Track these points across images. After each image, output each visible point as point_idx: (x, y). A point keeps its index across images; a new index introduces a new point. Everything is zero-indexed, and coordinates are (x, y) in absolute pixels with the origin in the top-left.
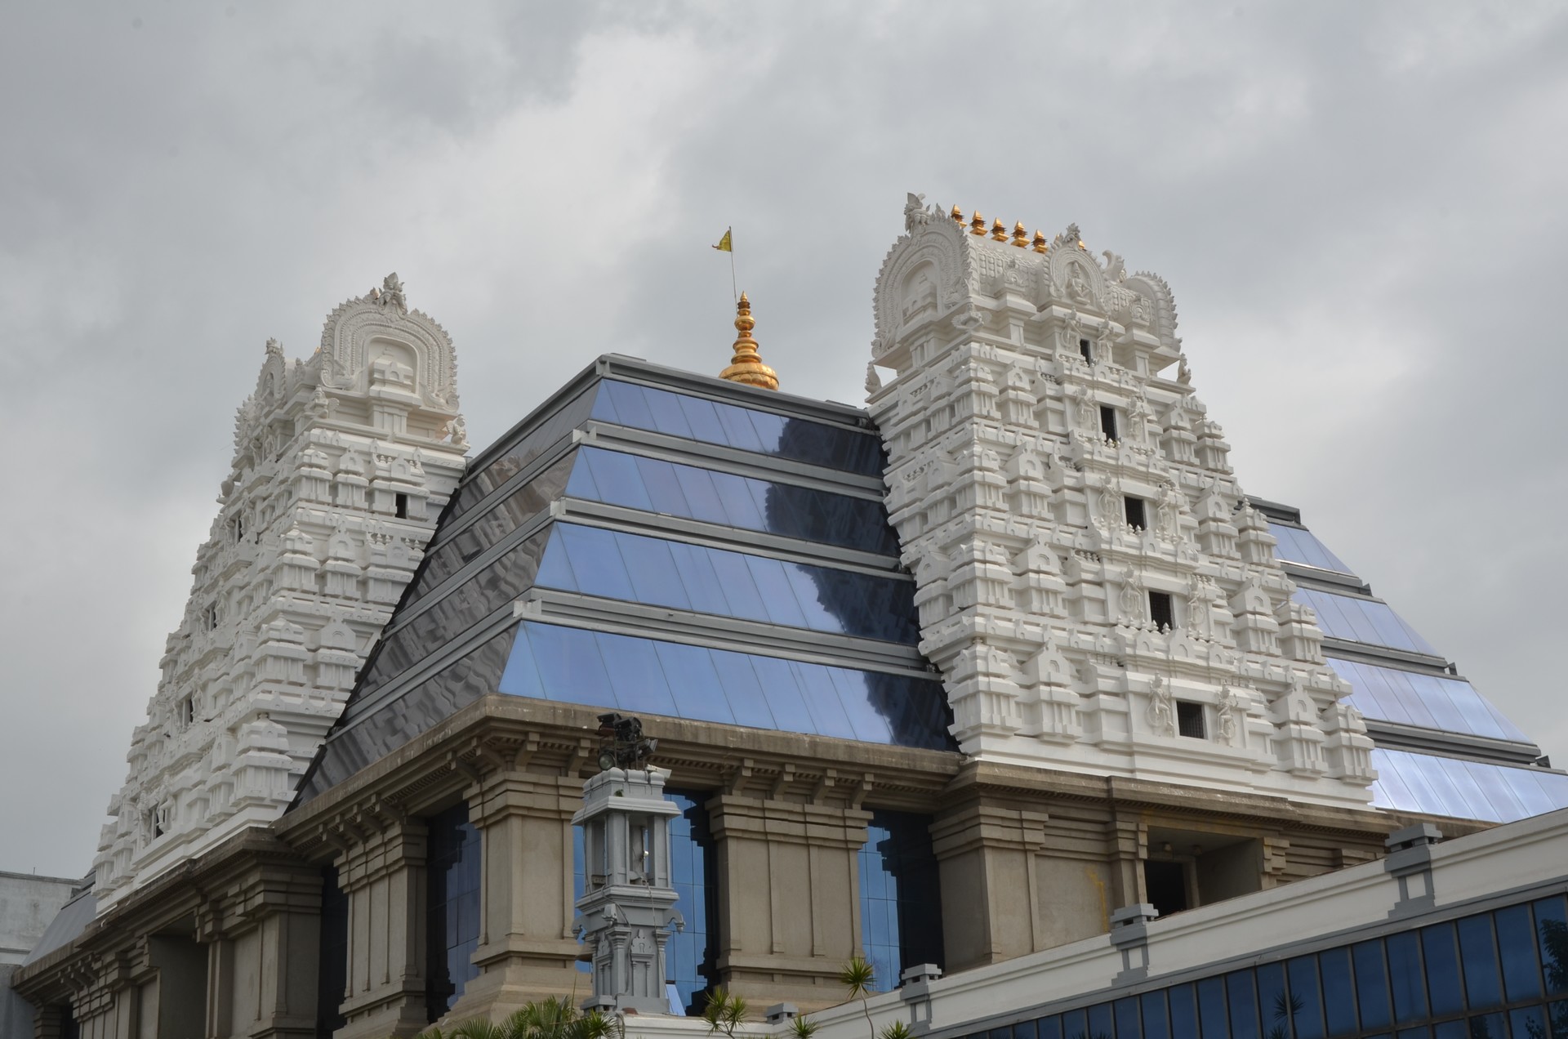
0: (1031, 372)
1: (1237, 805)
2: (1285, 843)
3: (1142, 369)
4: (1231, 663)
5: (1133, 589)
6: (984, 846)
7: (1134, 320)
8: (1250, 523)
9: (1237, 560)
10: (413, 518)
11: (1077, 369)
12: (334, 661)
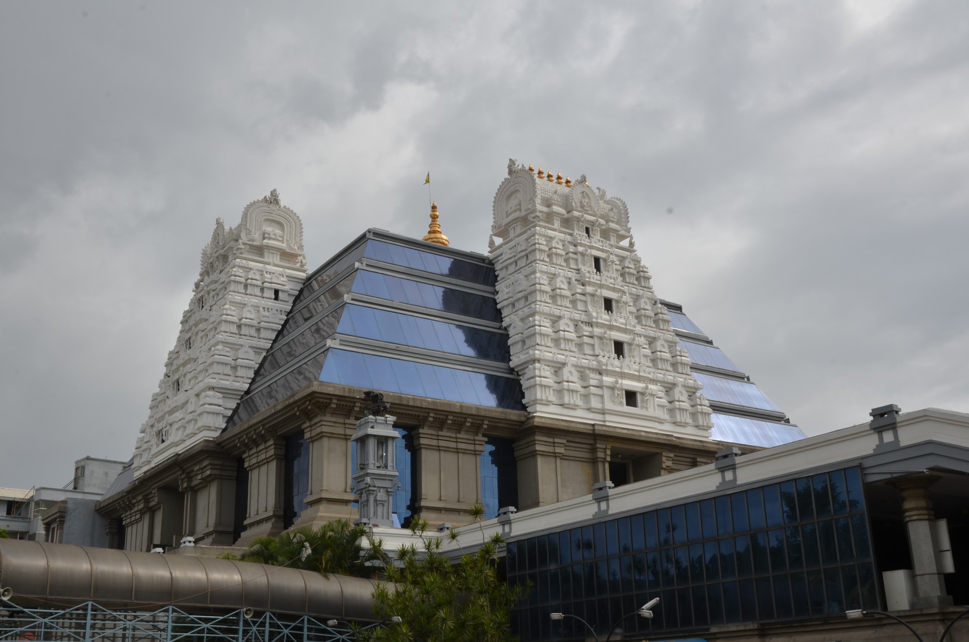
0: (563, 241)
1: (651, 437)
2: (672, 455)
3: (613, 241)
4: (650, 374)
5: (607, 339)
6: (537, 454)
7: (610, 219)
8: (659, 311)
9: (654, 327)
10: (281, 301)
11: (584, 240)
12: (244, 365)
